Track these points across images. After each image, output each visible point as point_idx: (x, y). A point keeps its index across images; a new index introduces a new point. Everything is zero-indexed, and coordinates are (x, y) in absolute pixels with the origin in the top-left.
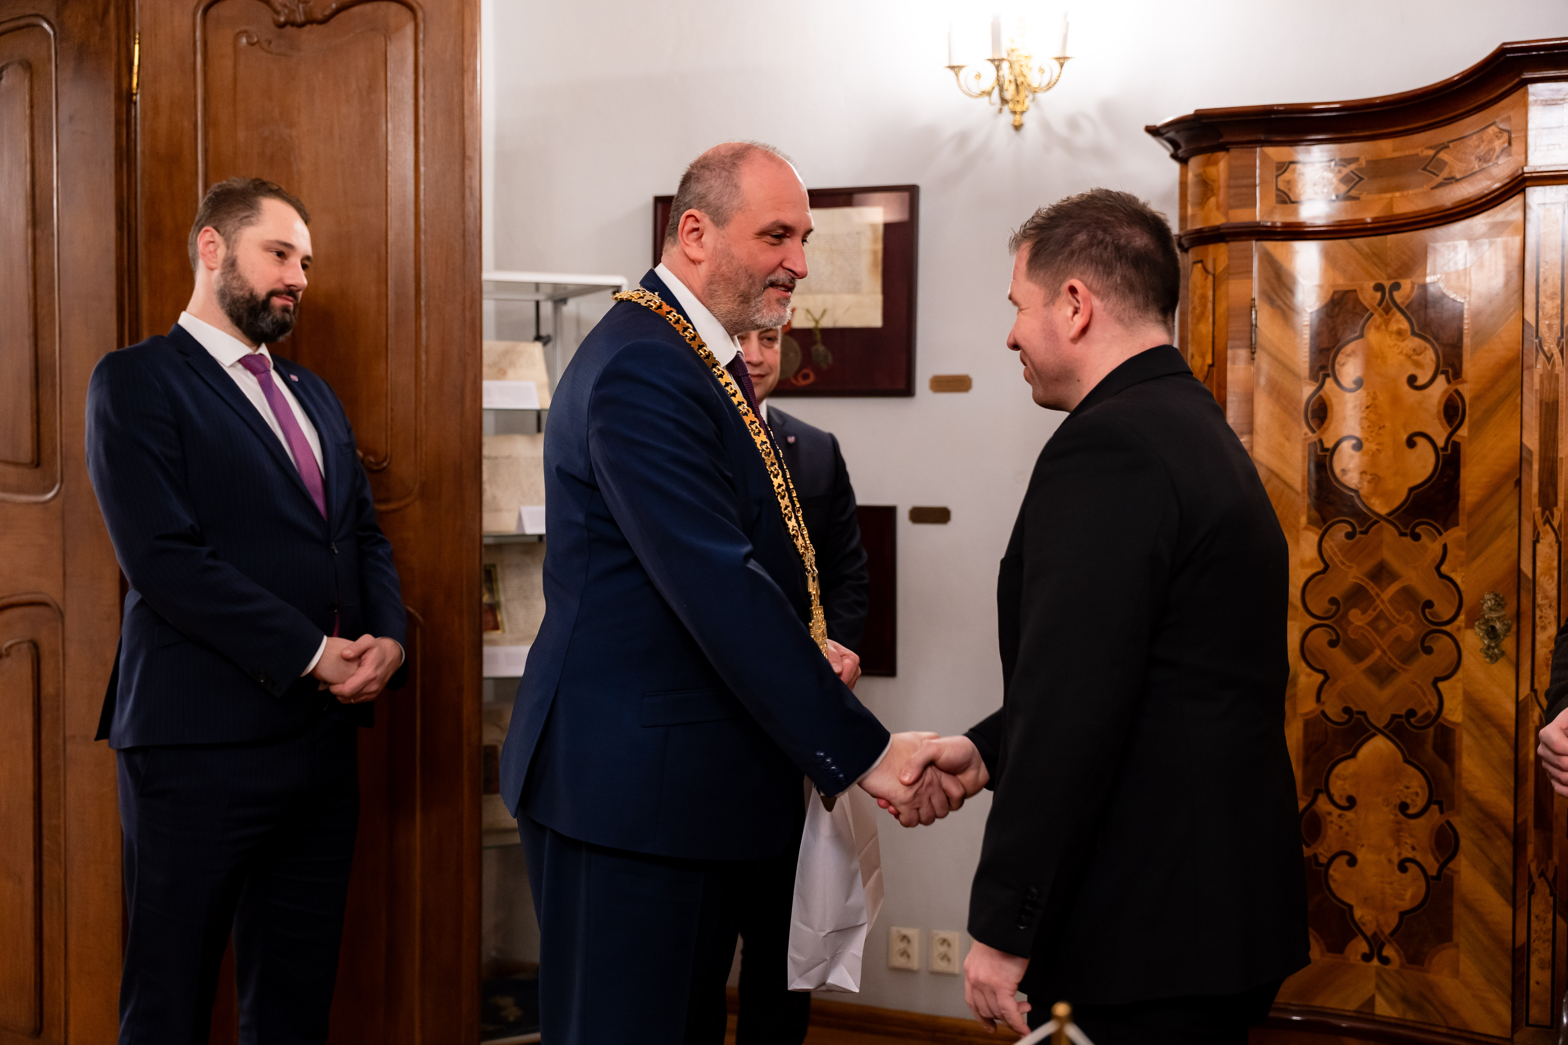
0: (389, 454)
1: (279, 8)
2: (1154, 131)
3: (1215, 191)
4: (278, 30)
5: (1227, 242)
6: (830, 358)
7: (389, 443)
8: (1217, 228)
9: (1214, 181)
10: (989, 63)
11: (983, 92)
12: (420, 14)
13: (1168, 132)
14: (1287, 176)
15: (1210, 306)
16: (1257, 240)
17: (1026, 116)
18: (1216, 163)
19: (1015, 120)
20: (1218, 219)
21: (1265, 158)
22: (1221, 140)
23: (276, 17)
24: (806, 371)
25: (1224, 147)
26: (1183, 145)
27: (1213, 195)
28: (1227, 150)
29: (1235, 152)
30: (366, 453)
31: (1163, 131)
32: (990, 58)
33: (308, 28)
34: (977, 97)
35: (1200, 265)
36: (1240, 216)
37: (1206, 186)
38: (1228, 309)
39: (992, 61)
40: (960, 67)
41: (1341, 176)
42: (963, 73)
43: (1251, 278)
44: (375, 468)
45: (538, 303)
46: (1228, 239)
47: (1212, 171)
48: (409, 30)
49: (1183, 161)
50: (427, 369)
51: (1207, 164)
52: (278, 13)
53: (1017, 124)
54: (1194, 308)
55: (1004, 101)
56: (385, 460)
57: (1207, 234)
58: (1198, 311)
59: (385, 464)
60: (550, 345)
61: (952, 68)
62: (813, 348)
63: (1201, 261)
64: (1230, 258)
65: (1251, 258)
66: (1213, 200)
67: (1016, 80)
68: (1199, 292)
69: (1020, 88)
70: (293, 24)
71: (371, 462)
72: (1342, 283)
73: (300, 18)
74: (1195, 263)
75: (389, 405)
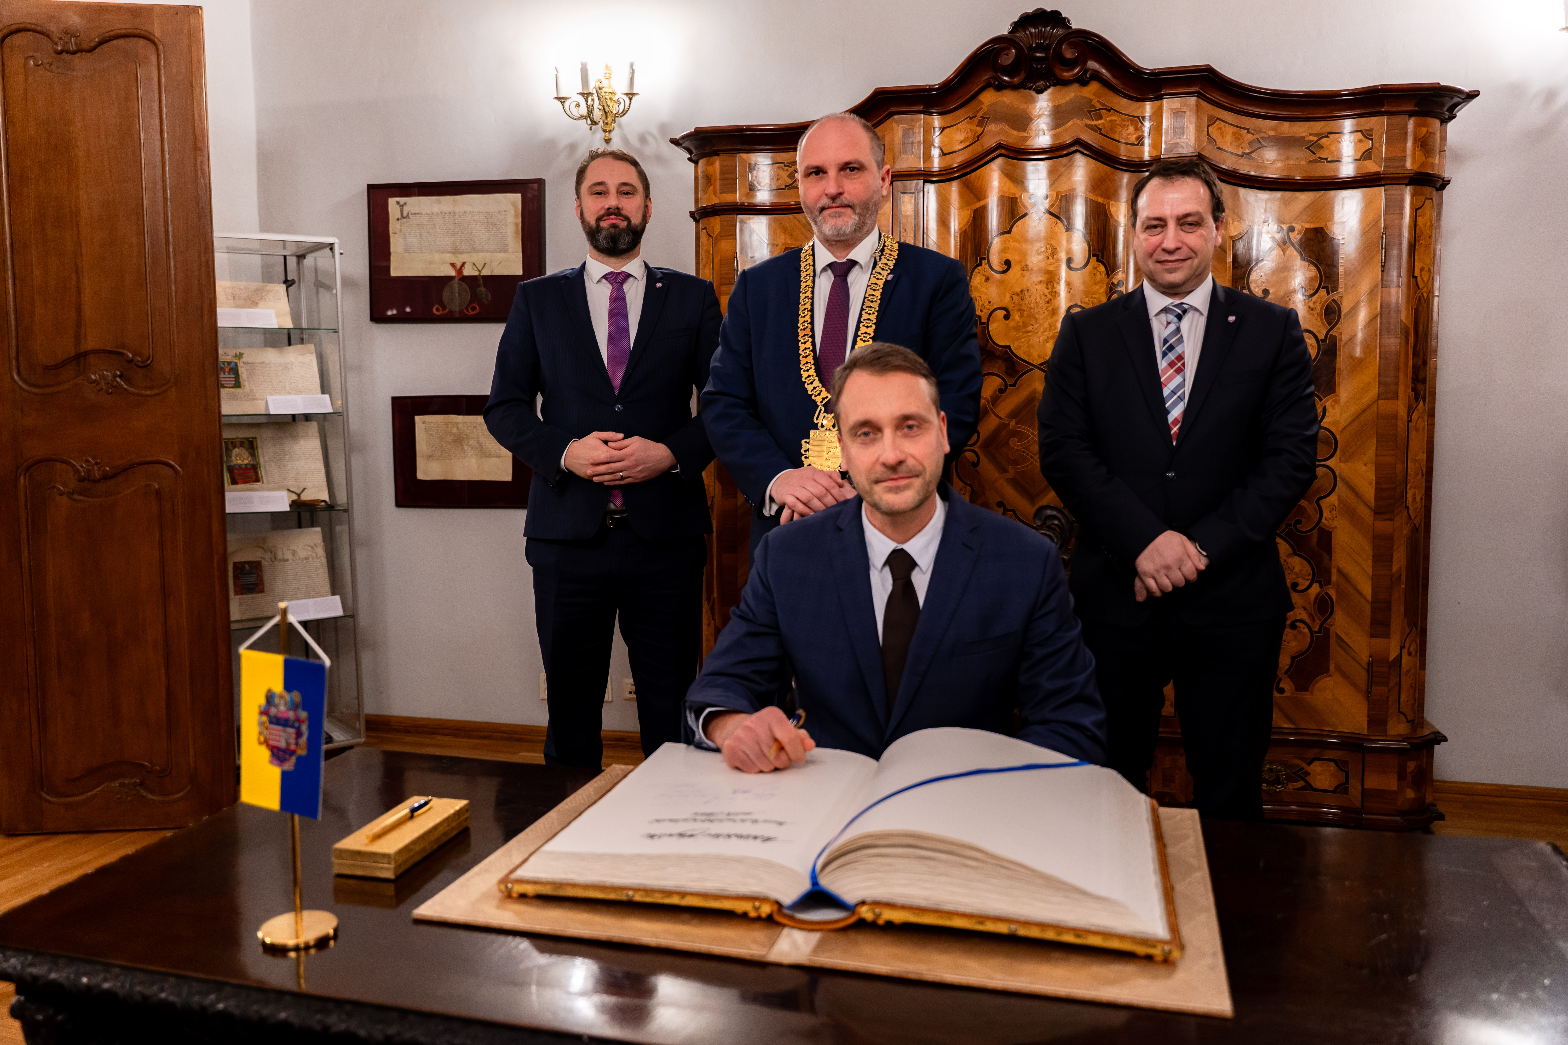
0: (151, 355)
1: (56, 40)
2: (675, 142)
3: (712, 182)
4: (55, 55)
5: (719, 215)
6: (490, 296)
7: (151, 347)
8: (714, 206)
9: (712, 175)
10: (580, 97)
11: (582, 116)
12: (161, 47)
13: (684, 142)
14: (755, 172)
15: (711, 257)
16: (738, 214)
17: (613, 133)
18: (712, 164)
19: (605, 136)
20: (715, 200)
21: (742, 161)
22: (713, 148)
23: (55, 46)
24: (474, 305)
25: (716, 153)
26: (694, 152)
27: (712, 184)
28: (718, 155)
29: (723, 157)
30: (135, 354)
31: (681, 142)
32: (581, 92)
33: (79, 55)
34: (578, 120)
35: (705, 231)
36: (728, 198)
37: (708, 179)
38: (721, 260)
39: (582, 94)
40: (565, 99)
41: (789, 173)
42: (567, 104)
43: (735, 239)
44: (141, 365)
45: (285, 257)
46: (719, 214)
47: (710, 168)
48: (154, 58)
49: (696, 163)
50: (176, 296)
51: (709, 164)
52: (56, 44)
53: (607, 138)
54: (702, 259)
55: (594, 123)
56: (148, 359)
57: (709, 210)
58: (704, 261)
59: (149, 362)
60: (294, 286)
61: (559, 99)
62: (478, 289)
63: (705, 228)
64: (722, 226)
65: (734, 226)
66: (711, 188)
67: (604, 109)
68: (705, 248)
69: (608, 114)
70: (68, 52)
71: (139, 361)
72: (790, 242)
73: (73, 47)
74: (703, 229)
75: (150, 322)
